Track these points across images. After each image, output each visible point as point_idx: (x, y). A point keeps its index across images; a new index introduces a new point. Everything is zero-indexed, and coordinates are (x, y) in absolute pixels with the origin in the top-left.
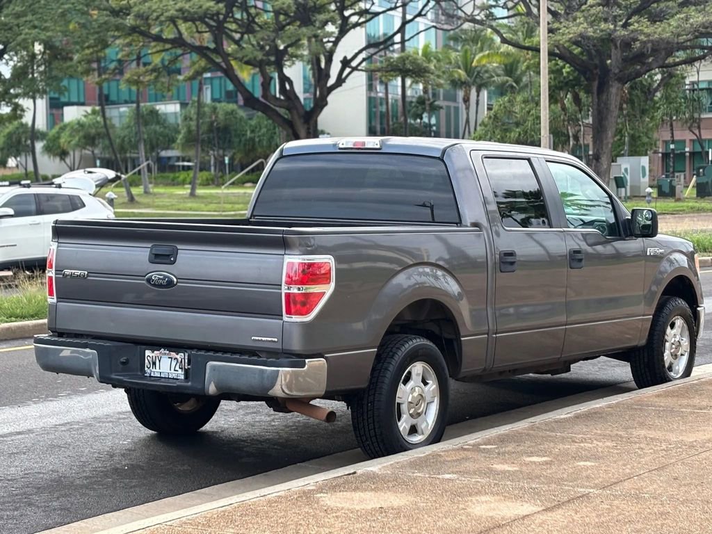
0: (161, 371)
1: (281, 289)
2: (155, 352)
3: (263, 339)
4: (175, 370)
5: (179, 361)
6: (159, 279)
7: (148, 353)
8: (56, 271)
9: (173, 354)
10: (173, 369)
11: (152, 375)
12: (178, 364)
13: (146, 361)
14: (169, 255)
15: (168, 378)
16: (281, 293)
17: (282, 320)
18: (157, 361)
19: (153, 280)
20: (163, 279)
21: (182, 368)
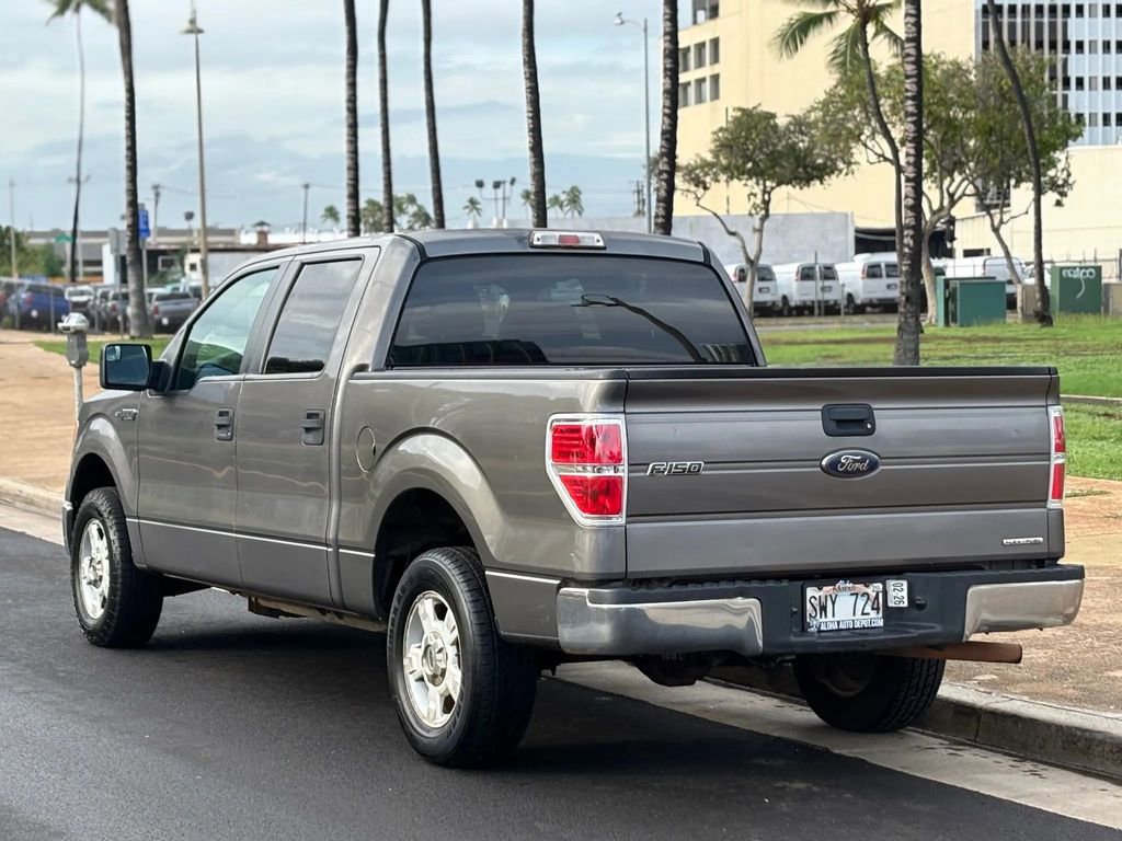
0: (836, 619)
1: (1049, 460)
2: (825, 589)
3: (1022, 540)
4: (863, 614)
5: (872, 598)
6: (855, 461)
7: (811, 592)
8: (629, 465)
9: (860, 588)
10: (859, 612)
11: (823, 628)
12: (870, 603)
13: (808, 605)
14: (862, 421)
15: (854, 628)
16: (1049, 466)
17: (1045, 507)
18: (829, 603)
19: (843, 464)
20: (862, 461)
21: (878, 609)
